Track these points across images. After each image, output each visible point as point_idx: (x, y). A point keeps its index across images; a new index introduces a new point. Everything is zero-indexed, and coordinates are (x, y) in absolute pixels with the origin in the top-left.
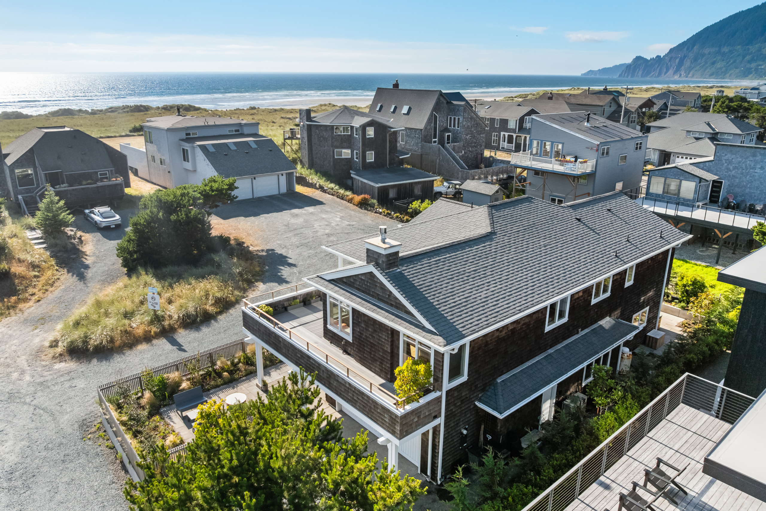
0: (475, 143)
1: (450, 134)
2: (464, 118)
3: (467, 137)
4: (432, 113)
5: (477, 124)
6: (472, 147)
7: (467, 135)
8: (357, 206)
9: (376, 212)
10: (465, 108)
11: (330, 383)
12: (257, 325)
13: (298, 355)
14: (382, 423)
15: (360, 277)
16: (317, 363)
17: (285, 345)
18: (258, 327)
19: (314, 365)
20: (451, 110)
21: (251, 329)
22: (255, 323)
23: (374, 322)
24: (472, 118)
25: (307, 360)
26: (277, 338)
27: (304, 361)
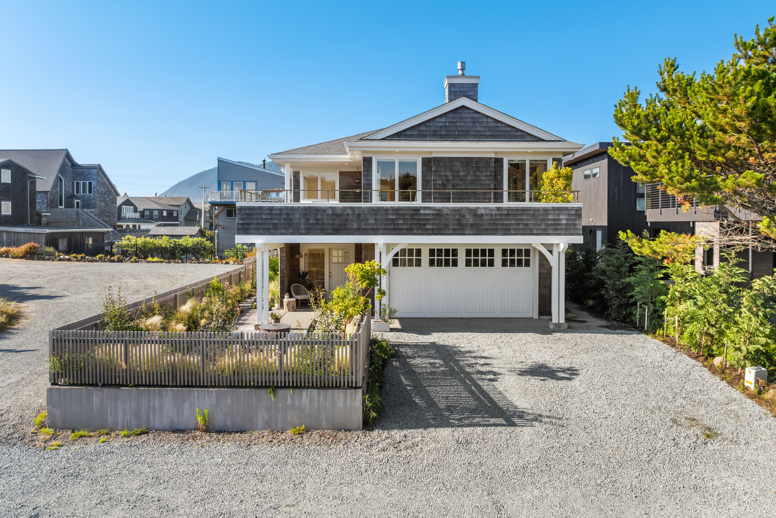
1: (79, 201)
2: (98, 182)
3: (102, 204)
4: (57, 175)
5: (109, 191)
6: (106, 216)
10: (98, 172)
11: (461, 225)
12: (281, 214)
13: (390, 217)
14: (556, 229)
15: (438, 120)
16: (434, 210)
17: (359, 215)
18: (284, 216)
19: (429, 214)
20: (78, 175)
21: (263, 229)
22: (276, 214)
23: (467, 162)
24: (104, 184)
25: (412, 215)
26: (339, 212)
27: (404, 219)
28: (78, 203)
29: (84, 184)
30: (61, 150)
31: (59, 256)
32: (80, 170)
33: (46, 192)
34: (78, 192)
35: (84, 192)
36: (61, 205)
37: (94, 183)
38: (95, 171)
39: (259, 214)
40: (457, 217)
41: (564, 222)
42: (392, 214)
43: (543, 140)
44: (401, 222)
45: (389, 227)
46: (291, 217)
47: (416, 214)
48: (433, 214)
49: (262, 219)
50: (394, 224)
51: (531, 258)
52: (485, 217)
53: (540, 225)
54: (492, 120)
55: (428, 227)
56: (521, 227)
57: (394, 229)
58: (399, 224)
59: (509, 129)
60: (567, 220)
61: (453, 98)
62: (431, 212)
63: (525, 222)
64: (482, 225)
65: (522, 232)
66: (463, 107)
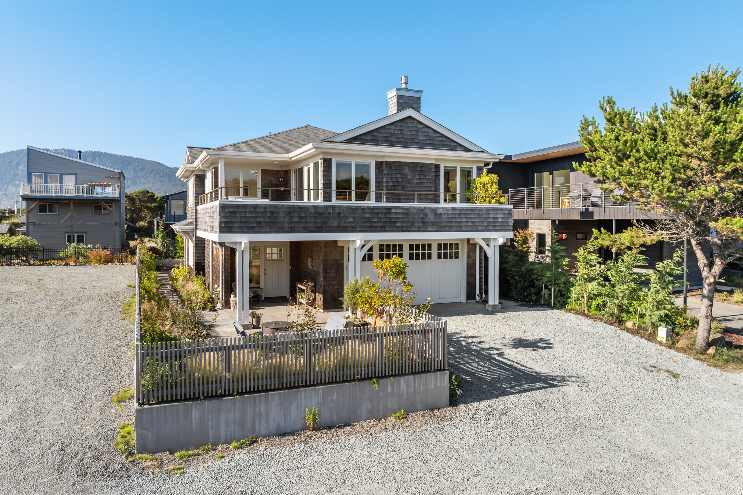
11: (424, 223)
13: (367, 215)
14: (494, 226)
15: (388, 127)
16: (403, 209)
17: (339, 213)
19: (399, 213)
21: (247, 227)
22: (260, 212)
23: (413, 166)
25: (385, 213)
26: (321, 211)
27: (379, 218)
39: (243, 212)
40: (421, 216)
41: (500, 220)
42: (369, 213)
43: (470, 150)
44: (376, 220)
45: (365, 225)
47: (389, 213)
48: (402, 213)
49: (246, 217)
50: (370, 222)
51: (459, 251)
52: (443, 216)
53: (483, 223)
54: (431, 131)
55: (398, 225)
56: (470, 224)
57: (370, 227)
58: (374, 222)
59: (445, 139)
60: (503, 218)
61: (400, 108)
62: (401, 211)
63: (473, 220)
64: (441, 222)
65: (470, 229)
66: (410, 117)
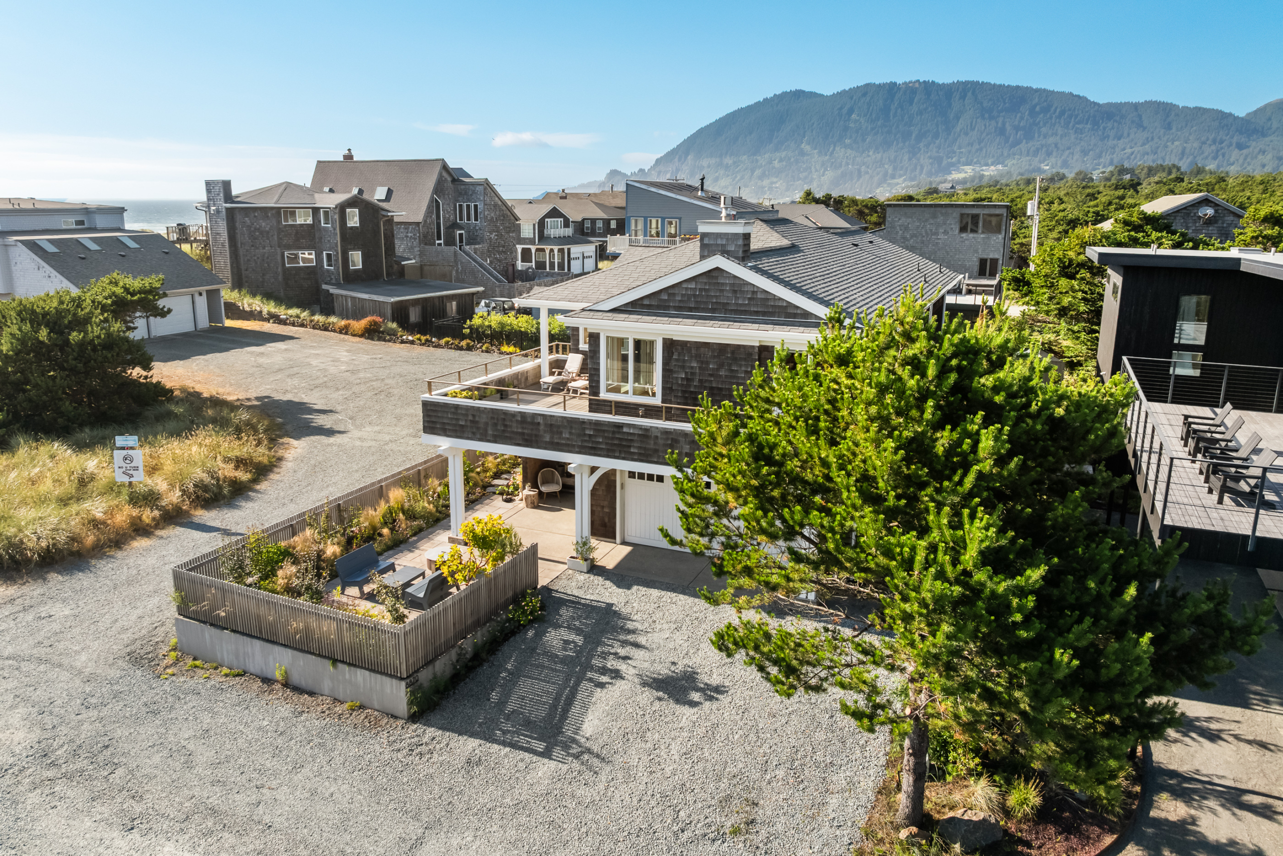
0: (504, 247)
1: (463, 232)
2: (485, 204)
3: (492, 236)
4: (432, 197)
5: (503, 216)
6: (500, 253)
7: (491, 234)
8: (361, 336)
9: (402, 342)
10: (485, 189)
12: (467, 415)
15: (685, 286)
18: (470, 418)
19: (634, 434)
20: (460, 194)
24: (496, 205)
25: (614, 432)
28: (461, 235)
29: (468, 206)
30: (437, 160)
31: (401, 336)
32: (463, 187)
33: (418, 224)
34: (461, 219)
35: (469, 219)
36: (439, 238)
37: (480, 207)
38: (481, 188)
44: (601, 440)
45: (586, 444)
46: (477, 419)
47: (619, 433)
48: (639, 435)
49: (448, 418)
50: (593, 442)
57: (592, 448)
58: (599, 443)
61: (706, 254)
62: (636, 432)
66: (717, 270)
